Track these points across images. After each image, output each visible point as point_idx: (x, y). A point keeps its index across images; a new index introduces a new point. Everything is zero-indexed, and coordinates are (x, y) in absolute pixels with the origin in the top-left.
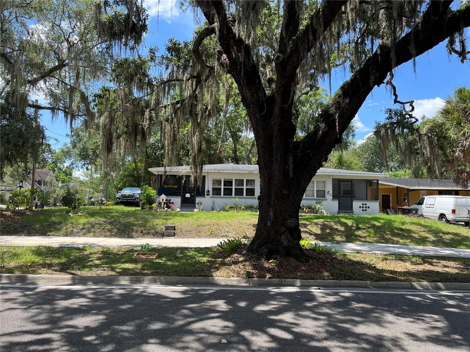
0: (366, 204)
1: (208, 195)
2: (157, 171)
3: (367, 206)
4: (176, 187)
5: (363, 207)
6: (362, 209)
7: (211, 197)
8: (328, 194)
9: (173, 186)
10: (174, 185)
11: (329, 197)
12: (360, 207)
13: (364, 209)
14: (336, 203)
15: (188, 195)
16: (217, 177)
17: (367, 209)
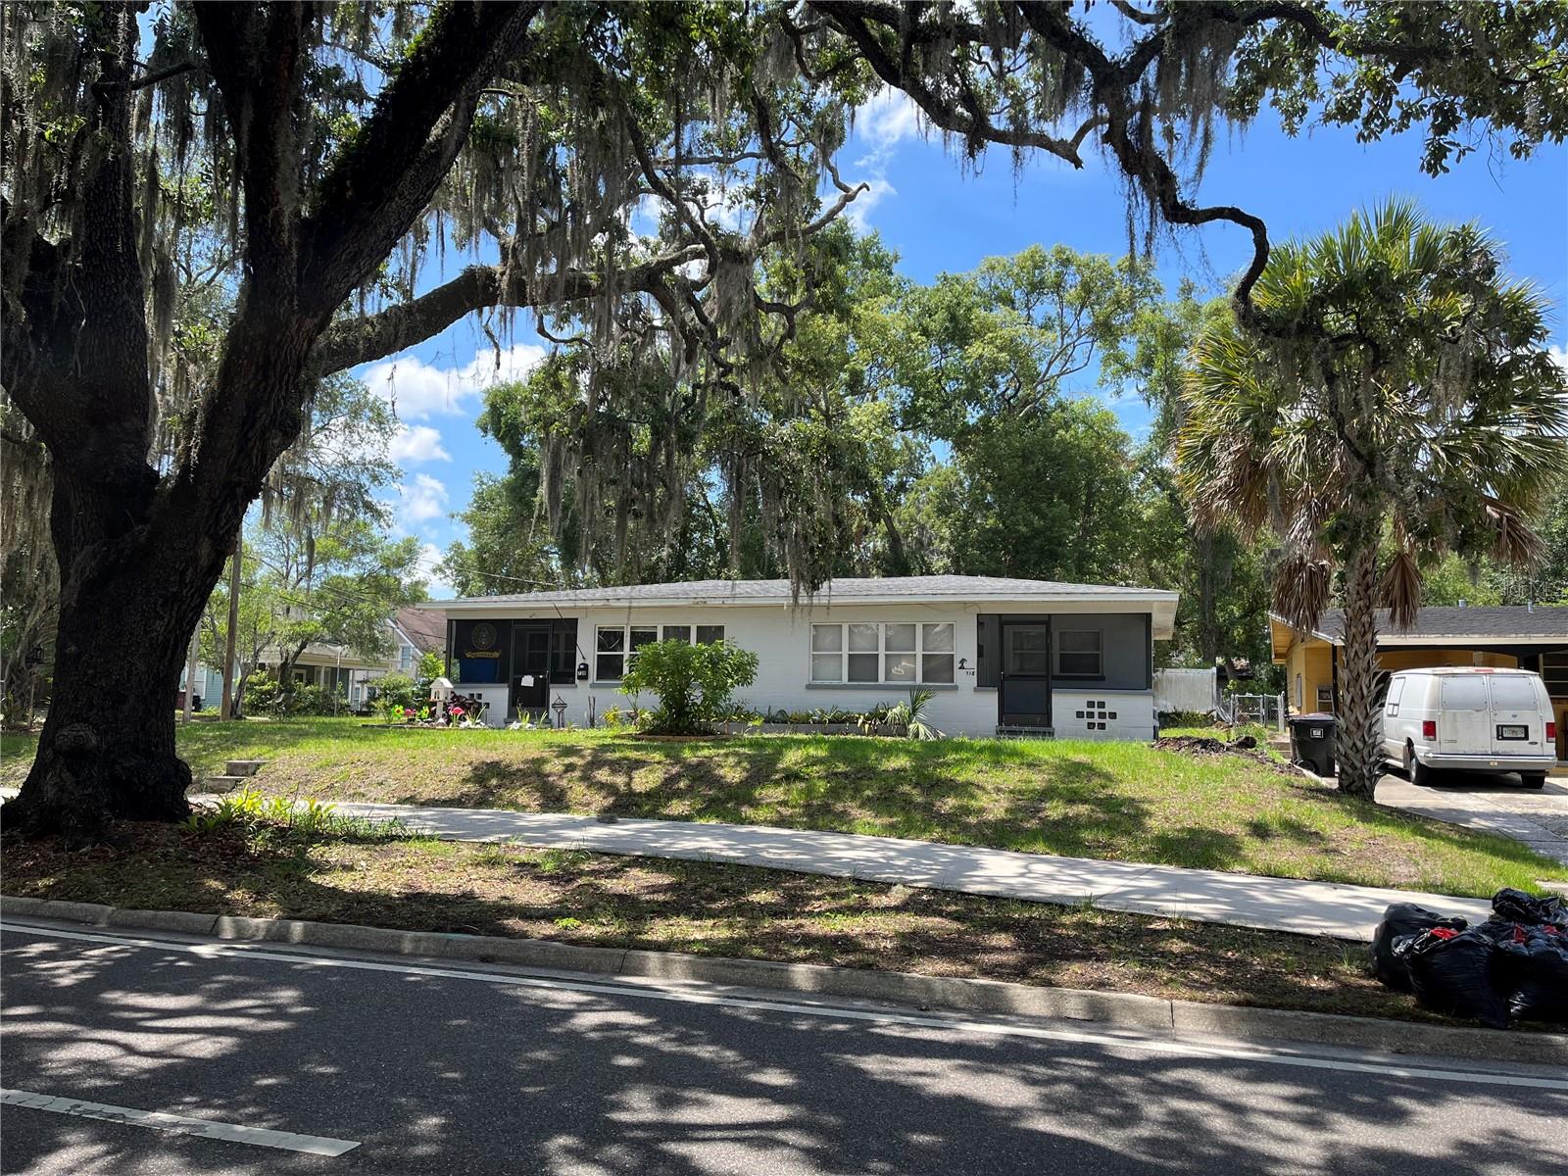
0: (1102, 705)
1: (585, 678)
2: (447, 610)
3: (1107, 710)
4: (496, 655)
5: (1091, 715)
6: (1086, 720)
7: (593, 686)
8: (962, 668)
9: (487, 654)
10: (491, 650)
11: (965, 679)
12: (1080, 715)
13: (1096, 720)
14: (990, 701)
15: (528, 681)
16: (610, 622)
17: (1107, 721)
